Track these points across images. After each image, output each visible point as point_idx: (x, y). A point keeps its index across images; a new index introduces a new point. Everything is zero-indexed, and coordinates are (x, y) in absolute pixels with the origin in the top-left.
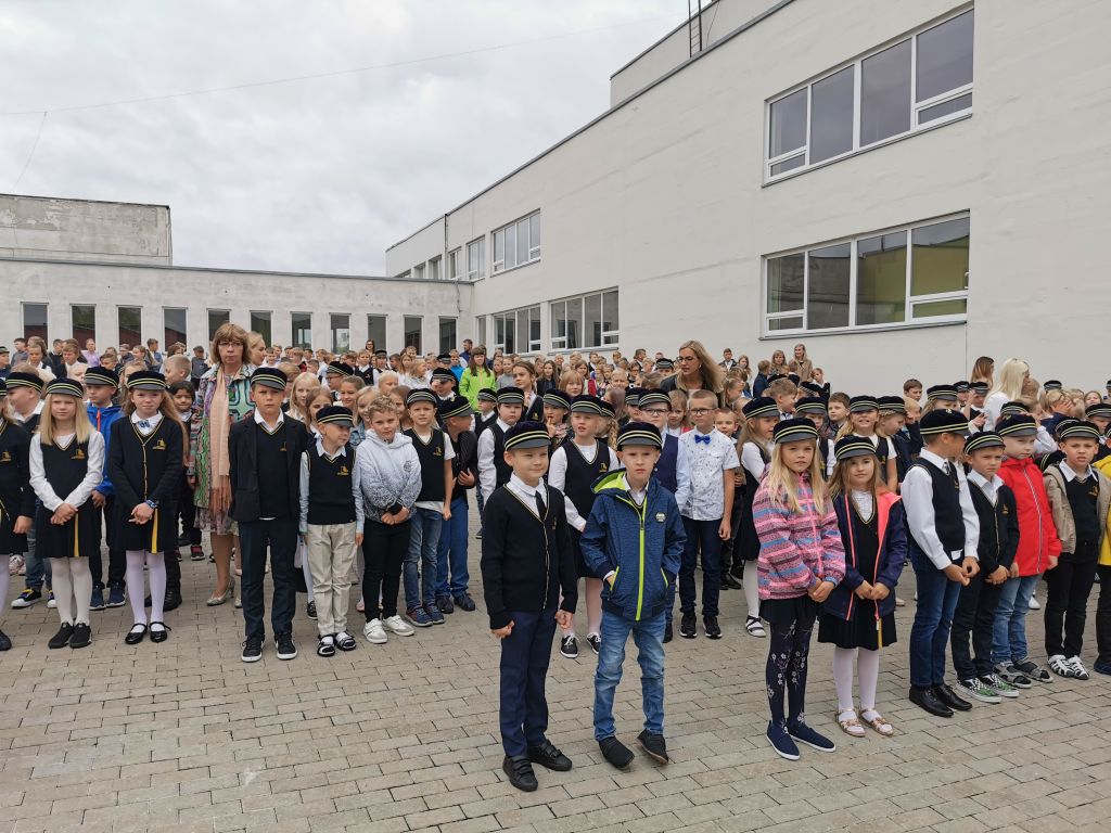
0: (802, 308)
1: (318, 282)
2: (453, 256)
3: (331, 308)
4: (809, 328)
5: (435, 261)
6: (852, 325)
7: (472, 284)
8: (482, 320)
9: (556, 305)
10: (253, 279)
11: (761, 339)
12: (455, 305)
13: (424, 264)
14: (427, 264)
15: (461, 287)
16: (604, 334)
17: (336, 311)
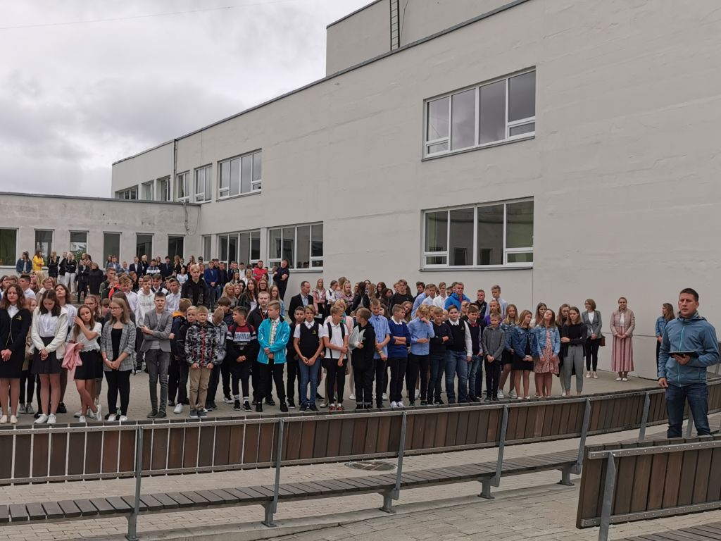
0: (446, 250)
1: (60, 202)
2: (181, 178)
3: (70, 225)
4: (451, 265)
5: (163, 181)
6: (475, 265)
7: (199, 205)
8: (207, 239)
9: (273, 231)
11: (421, 271)
12: (183, 224)
13: (152, 182)
14: (155, 182)
15: (189, 208)
16: (312, 259)
17: (74, 229)
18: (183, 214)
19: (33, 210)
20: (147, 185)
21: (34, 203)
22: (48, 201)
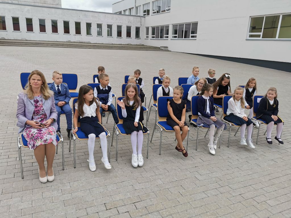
0: (261, 32)
1: (104, 15)
2: (137, 8)
3: (107, 23)
4: (262, 38)
5: (130, 9)
6: (277, 38)
7: (145, 17)
9: (175, 26)
10: (87, 13)
11: (246, 40)
12: (140, 23)
13: (127, 10)
14: (128, 10)
15: (142, 18)
16: (191, 35)
17: (108, 24)
18: (140, 20)
19: (96, 17)
20: (125, 11)
21: (96, 14)
22: (100, 14)
